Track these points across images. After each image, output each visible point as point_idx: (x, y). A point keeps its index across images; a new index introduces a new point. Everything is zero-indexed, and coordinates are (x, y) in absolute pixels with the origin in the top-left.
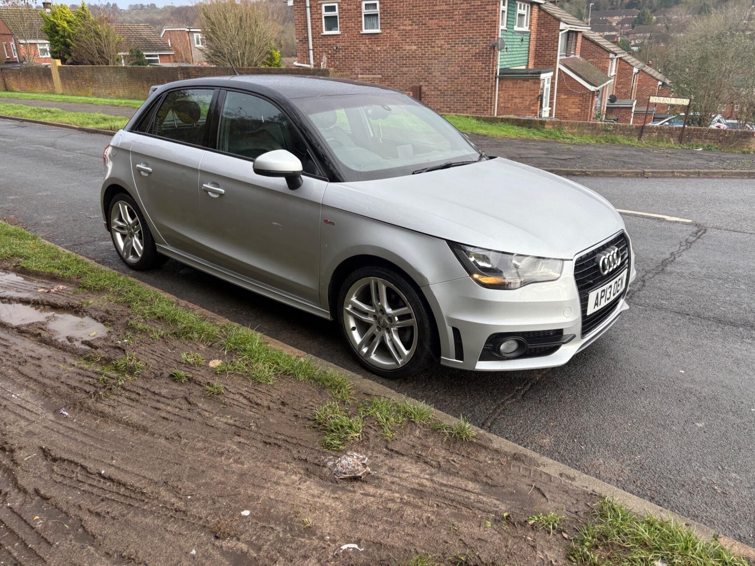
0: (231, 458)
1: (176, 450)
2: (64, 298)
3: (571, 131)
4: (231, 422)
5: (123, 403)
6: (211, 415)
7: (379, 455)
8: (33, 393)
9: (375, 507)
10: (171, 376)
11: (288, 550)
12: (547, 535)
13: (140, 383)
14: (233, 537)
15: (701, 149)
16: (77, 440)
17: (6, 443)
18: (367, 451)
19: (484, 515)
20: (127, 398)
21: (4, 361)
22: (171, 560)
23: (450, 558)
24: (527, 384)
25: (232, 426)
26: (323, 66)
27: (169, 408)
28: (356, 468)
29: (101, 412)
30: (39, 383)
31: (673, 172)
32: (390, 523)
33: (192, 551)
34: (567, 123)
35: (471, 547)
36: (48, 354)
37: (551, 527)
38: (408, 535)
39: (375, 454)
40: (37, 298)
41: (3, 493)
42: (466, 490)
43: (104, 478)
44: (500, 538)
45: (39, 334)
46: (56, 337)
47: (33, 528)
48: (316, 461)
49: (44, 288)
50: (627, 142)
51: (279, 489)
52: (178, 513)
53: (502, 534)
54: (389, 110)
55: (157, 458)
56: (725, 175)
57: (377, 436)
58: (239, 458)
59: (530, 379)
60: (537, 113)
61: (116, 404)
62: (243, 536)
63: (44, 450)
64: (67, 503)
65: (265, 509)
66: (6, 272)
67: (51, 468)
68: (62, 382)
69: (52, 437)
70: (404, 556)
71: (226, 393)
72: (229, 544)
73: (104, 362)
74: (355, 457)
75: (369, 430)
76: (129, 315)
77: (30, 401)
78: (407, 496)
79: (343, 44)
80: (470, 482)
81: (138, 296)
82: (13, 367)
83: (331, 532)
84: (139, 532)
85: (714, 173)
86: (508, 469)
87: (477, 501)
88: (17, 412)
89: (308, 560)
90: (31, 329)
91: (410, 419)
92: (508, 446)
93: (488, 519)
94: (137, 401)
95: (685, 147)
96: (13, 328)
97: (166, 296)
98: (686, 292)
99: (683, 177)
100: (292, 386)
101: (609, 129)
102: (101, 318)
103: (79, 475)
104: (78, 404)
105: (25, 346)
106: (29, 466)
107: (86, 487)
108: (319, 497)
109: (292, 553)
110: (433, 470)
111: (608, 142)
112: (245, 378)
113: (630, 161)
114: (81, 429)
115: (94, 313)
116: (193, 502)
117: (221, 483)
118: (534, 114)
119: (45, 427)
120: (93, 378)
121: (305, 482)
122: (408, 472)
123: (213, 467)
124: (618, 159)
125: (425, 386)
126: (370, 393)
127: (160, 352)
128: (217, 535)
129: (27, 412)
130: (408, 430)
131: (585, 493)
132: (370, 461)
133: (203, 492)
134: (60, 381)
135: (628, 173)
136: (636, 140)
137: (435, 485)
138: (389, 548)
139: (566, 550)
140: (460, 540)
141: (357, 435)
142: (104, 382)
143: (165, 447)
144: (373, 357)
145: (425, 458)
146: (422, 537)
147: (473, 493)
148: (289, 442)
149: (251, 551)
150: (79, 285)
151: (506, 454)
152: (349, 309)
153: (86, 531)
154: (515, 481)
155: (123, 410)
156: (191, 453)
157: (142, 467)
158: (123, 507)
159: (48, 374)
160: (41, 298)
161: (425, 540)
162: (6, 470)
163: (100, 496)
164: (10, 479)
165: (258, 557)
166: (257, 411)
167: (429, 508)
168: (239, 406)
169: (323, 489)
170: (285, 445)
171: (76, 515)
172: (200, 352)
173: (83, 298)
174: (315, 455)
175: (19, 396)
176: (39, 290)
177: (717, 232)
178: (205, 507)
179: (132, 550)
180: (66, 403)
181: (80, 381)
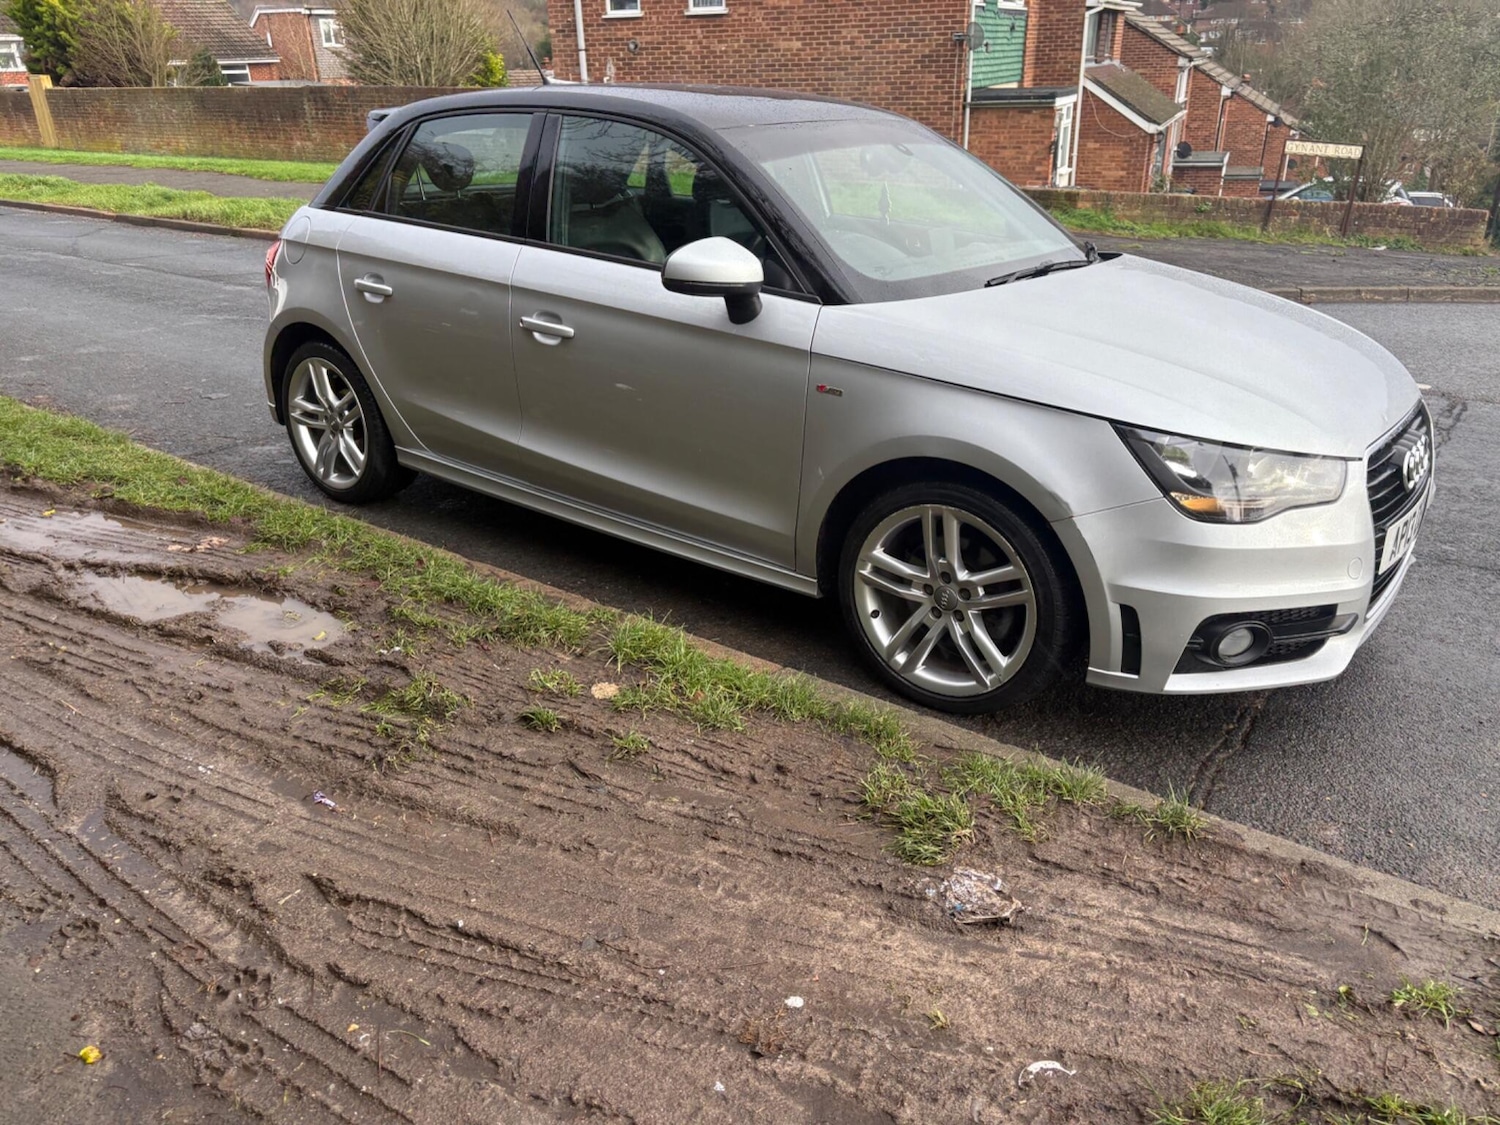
0: (716, 888)
1: (595, 874)
2: (230, 563)
3: (1128, 213)
4: (686, 810)
5: (443, 779)
6: (638, 798)
7: (1020, 873)
8: (242, 762)
9: (1060, 982)
10: (526, 720)
11: (917, 1077)
12: (1440, 1027)
13: (462, 734)
14: (788, 1053)
15: (1383, 248)
16: (377, 858)
17: (232, 870)
18: (992, 864)
19: (1294, 991)
20: (448, 768)
21: (152, 696)
22: (679, 1105)
23: (1268, 1085)
24: (1242, 717)
25: (692, 818)
27: (543, 786)
28: (988, 900)
29: (407, 798)
30: (250, 740)
31: (1358, 292)
32: (1110, 1014)
33: (714, 1085)
34: (1122, 196)
35: (1302, 1060)
36: (243, 680)
37: (1444, 1010)
38: (1156, 1038)
39: (1012, 873)
40: (172, 564)
41: (260, 977)
42: (1231, 940)
43: (468, 936)
44: (1351, 1040)
45: (209, 639)
46: (244, 644)
47: (353, 1050)
48: (900, 888)
49: (180, 543)
50: (1241, 235)
51: (845, 949)
52: (653, 1006)
53: (1349, 1030)
54: (908, 153)
55: (562, 892)
57: (1004, 834)
58: (735, 887)
60: (1047, 179)
61: (428, 781)
62: (810, 1052)
63: (317, 883)
64: (410, 991)
65: (832, 993)
66: (81, 512)
67: (344, 919)
68: (296, 738)
69: (321, 854)
70: (1168, 1083)
71: (651, 750)
72: (788, 1069)
73: (371, 694)
74: (974, 878)
75: (985, 822)
76: (382, 595)
77: (242, 778)
78: (1117, 956)
79: (649, 38)
80: (1232, 923)
81: (388, 555)
82: (178, 709)
83: (992, 1037)
84: (587, 1050)
85: (1436, 293)
86: (1299, 895)
87: (1267, 964)
88: (223, 803)
89: (970, 1097)
90: (191, 629)
91: (1063, 799)
92: (1282, 847)
93: (1306, 999)
94: (472, 773)
95: (1353, 244)
96: (146, 628)
97: (440, 553)
98: (1483, 526)
99: (1378, 301)
100: (784, 733)
101: (1204, 207)
102: (326, 603)
103: (408, 931)
104: (350, 782)
105: (192, 666)
106: (296, 918)
107: (435, 957)
108: (935, 965)
109: (928, 1083)
110: (1147, 901)
111: (1202, 235)
112: (682, 720)
113: (1265, 270)
114: (372, 834)
115: (309, 594)
116: (674, 981)
117: (715, 940)
118: (1040, 181)
119: (297, 832)
120: (362, 728)
121: (893, 933)
122: (1094, 906)
123: (687, 906)
124: (1241, 267)
126: (947, 745)
127: (479, 671)
128: (757, 1049)
129: (244, 801)
130: (1064, 820)
131: (1477, 938)
132: (1008, 886)
133: (685, 960)
134: (290, 736)
136: (1258, 231)
137: (1163, 932)
138: (1129, 1066)
140: (1272, 1045)
141: (967, 831)
142: (388, 736)
143: (568, 867)
144: (921, 672)
145: (1121, 876)
146: (1187, 1043)
147: (1250, 946)
148: (825, 850)
149: (840, 1081)
150: (254, 536)
151: (1284, 863)
152: (866, 572)
153: (472, 1050)
154: (1324, 919)
155: (449, 793)
156: (629, 879)
157: (536, 910)
158: (531, 995)
159: (260, 722)
160: (182, 563)
161: (1198, 1048)
162: (248, 928)
163: (474, 975)
164: (263, 947)
165: (859, 1093)
166: (730, 787)
167: (1175, 980)
168: (689, 777)
169: (936, 947)
170: (818, 855)
171: (437, 1018)
172: (563, 669)
173: (272, 562)
174: (892, 875)
175: (213, 769)
176: (170, 549)
177: (1488, 408)
178: (703, 991)
179: (589, 1087)
180: (323, 781)
181: (336, 734)
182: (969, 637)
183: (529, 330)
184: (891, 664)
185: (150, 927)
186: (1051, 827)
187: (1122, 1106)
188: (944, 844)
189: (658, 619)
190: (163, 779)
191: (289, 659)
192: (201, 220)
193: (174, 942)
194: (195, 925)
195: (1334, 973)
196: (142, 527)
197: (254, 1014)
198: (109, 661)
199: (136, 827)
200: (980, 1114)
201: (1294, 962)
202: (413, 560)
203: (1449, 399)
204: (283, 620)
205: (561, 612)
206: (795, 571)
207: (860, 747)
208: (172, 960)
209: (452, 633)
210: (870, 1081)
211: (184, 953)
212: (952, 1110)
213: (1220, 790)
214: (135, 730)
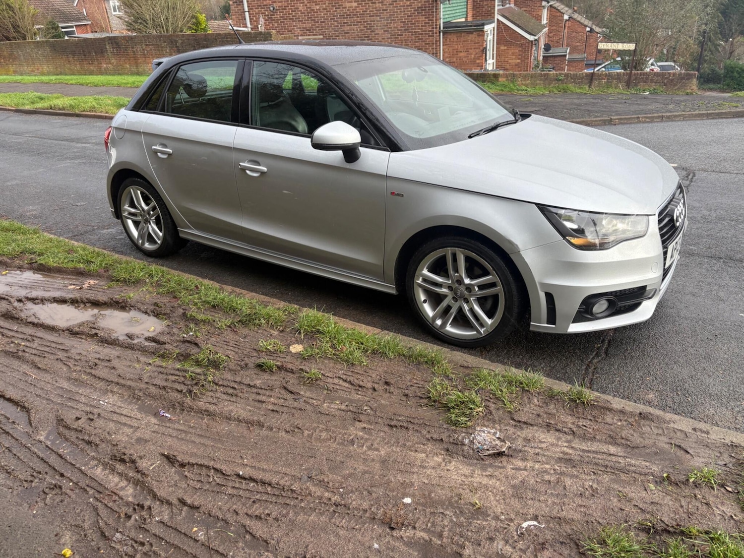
0: (363, 446)
1: (304, 443)
2: (101, 293)
3: (524, 83)
4: (343, 407)
5: (223, 400)
6: (319, 402)
7: (507, 428)
8: (121, 398)
9: (532, 481)
10: (260, 366)
11: (470, 534)
12: (712, 491)
13: (229, 376)
14: (407, 526)
15: (648, 93)
16: (195, 442)
17: (125, 454)
18: (494, 424)
19: (642, 477)
20: (224, 394)
21: (71, 366)
22: (358, 556)
23: (635, 525)
24: (604, 340)
25: (347, 411)
26: (261, 28)
27: (272, 400)
28: (494, 443)
29: (206, 411)
30: (124, 386)
31: (638, 118)
32: (557, 495)
33: (374, 545)
35: (650, 512)
36: (116, 355)
37: (713, 482)
38: (581, 506)
39: (504, 428)
40: (71, 296)
41: (146, 507)
42: (610, 454)
43: (245, 479)
44: (671, 500)
45: (96, 334)
46: (114, 336)
47: (196, 541)
48: (451, 440)
49: (74, 285)
50: (579, 91)
51: (428, 472)
52: (339, 508)
53: (671, 495)
55: (288, 453)
56: (686, 117)
57: (498, 409)
58: (372, 445)
59: (605, 336)
60: (482, 66)
61: (215, 401)
62: (417, 525)
63: (167, 457)
64: (220, 509)
65: (425, 495)
66: (21, 271)
67: (183, 474)
68: (147, 383)
69: (167, 442)
70: (588, 528)
71: (323, 378)
72: (408, 534)
73: (181, 358)
74: (486, 432)
75: (488, 404)
76: (180, 306)
77: (123, 405)
78: (558, 466)
79: (280, 4)
80: (610, 446)
81: (180, 285)
82: (85, 372)
83: (503, 511)
84: (310, 532)
85: (676, 116)
86: (640, 430)
87: (628, 465)
88: (115, 419)
89: (496, 542)
90: (86, 330)
91: (524, 389)
92: (630, 406)
93: (648, 481)
94: (237, 396)
95: (633, 92)
96: (63, 331)
97: (206, 282)
98: (708, 236)
99: (648, 122)
100: (387, 365)
101: (561, 78)
102: (153, 312)
103: (215, 478)
104: (177, 404)
105: (89, 349)
106: (159, 476)
107: (230, 491)
108: (472, 477)
109: (475, 536)
110: (569, 437)
111: (560, 91)
112: (336, 362)
113: (593, 109)
114: (191, 430)
115: (143, 308)
116: (348, 494)
117: (365, 472)
118: (479, 68)
119: (154, 432)
120: (179, 376)
121: (450, 463)
122: (544, 442)
123: (349, 456)
124: (581, 108)
125: (507, 353)
126: (466, 365)
127: (233, 342)
128: (392, 526)
129: (125, 417)
130: (525, 399)
131: (724, 445)
132: (502, 435)
133: (352, 483)
134: (143, 382)
135: (596, 121)
136: (587, 88)
137: (578, 453)
138: (569, 521)
139: (738, 503)
140: (635, 505)
141: (480, 409)
142: (193, 379)
143: (289, 441)
144: (449, 328)
145: (556, 426)
146: (595, 507)
147: (619, 456)
148: (413, 423)
149: (433, 539)
150: (111, 279)
151: (632, 414)
152: (420, 281)
153: (254, 537)
154: (653, 441)
155: (227, 406)
156: (320, 445)
157: (277, 463)
158: (280, 506)
159: (128, 376)
160: (76, 295)
161: (601, 510)
162: (136, 483)
163: (251, 498)
164: (145, 492)
165: (443, 544)
166: (363, 394)
167: (586, 476)
168: (343, 390)
169: (472, 468)
170: (410, 426)
171: (236, 521)
172: (274, 339)
173: (122, 292)
174: (447, 434)
175: (109, 401)
176: (69, 288)
177: (705, 174)
178: (362, 498)
179: (313, 551)
180: (163, 404)
181: (167, 380)
182: (472, 310)
183: (244, 169)
184: (434, 325)
185: (88, 486)
186: (520, 404)
187: (568, 541)
188: (470, 416)
189: (319, 309)
190: (83, 409)
191: (138, 342)
192: (60, 109)
193: (101, 493)
194: (110, 483)
195: (660, 467)
196: (53, 277)
197: (145, 526)
198: (47, 349)
199: (72, 435)
200: (501, 550)
201: (640, 463)
202: (193, 287)
203: (686, 171)
204: (131, 322)
205: (270, 309)
206: (384, 282)
207: (424, 370)
208: (101, 502)
209: (217, 324)
210: (447, 538)
211: (106, 498)
212: (488, 549)
213: (597, 378)
214: (66, 385)
